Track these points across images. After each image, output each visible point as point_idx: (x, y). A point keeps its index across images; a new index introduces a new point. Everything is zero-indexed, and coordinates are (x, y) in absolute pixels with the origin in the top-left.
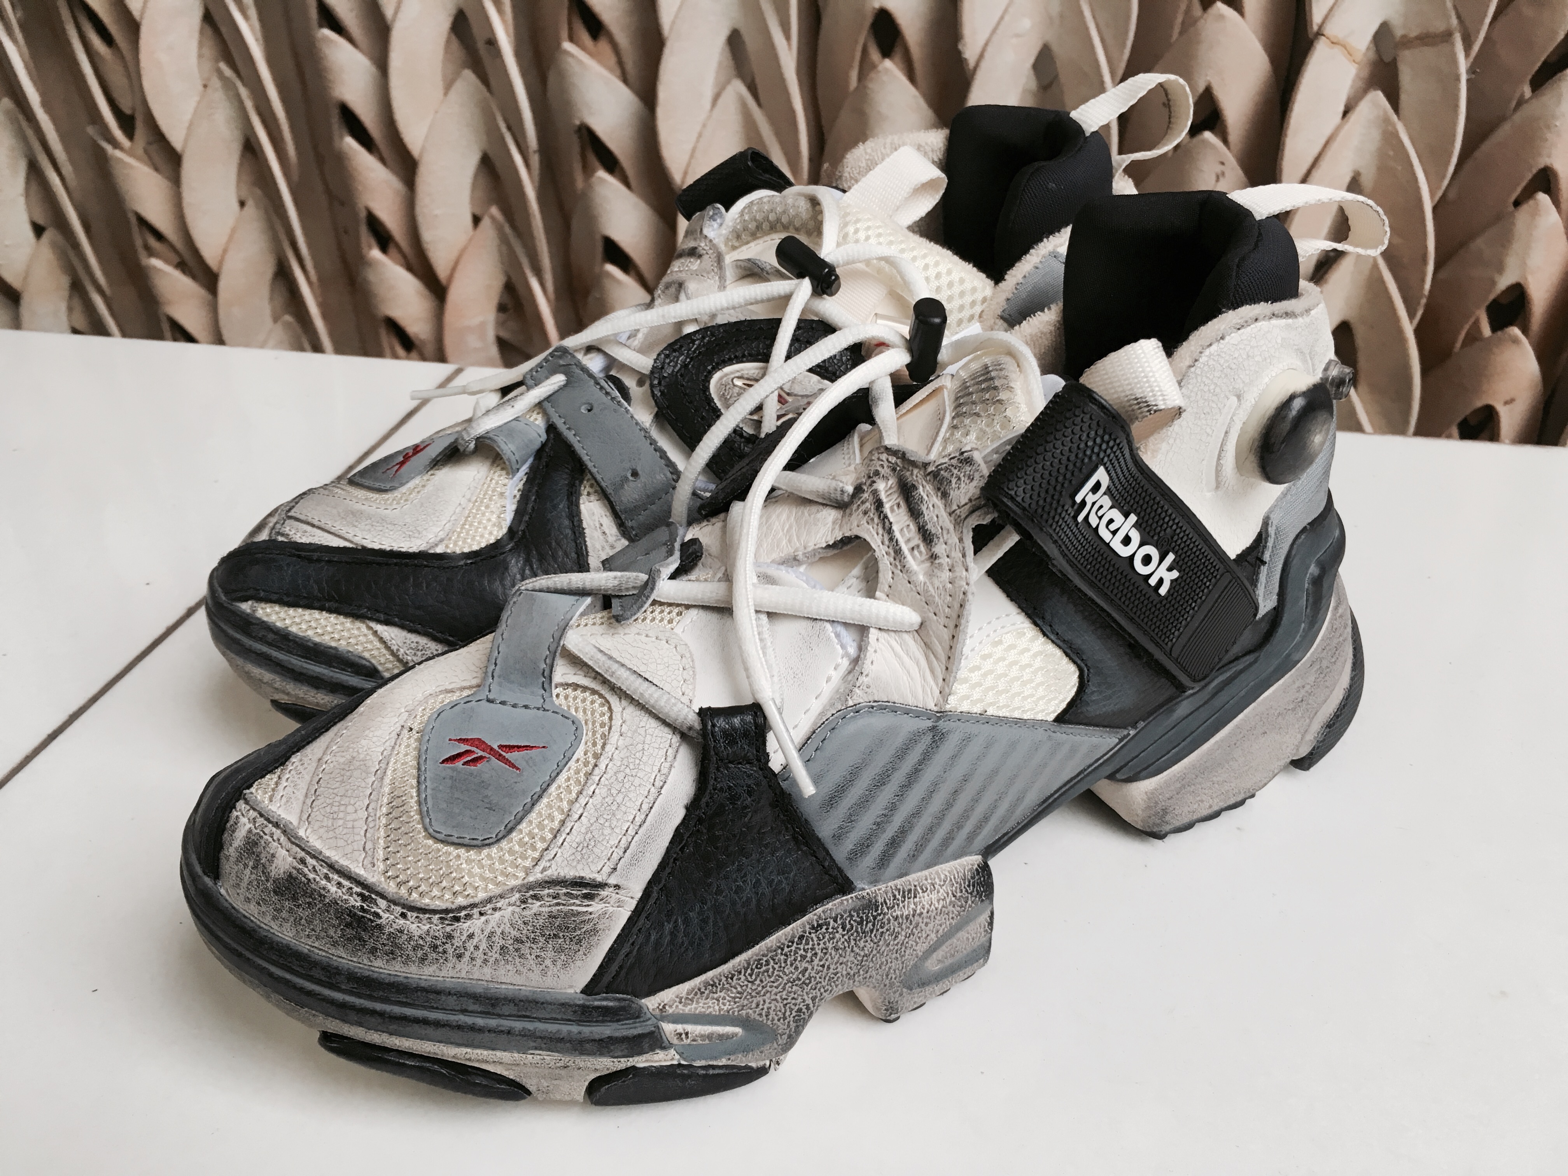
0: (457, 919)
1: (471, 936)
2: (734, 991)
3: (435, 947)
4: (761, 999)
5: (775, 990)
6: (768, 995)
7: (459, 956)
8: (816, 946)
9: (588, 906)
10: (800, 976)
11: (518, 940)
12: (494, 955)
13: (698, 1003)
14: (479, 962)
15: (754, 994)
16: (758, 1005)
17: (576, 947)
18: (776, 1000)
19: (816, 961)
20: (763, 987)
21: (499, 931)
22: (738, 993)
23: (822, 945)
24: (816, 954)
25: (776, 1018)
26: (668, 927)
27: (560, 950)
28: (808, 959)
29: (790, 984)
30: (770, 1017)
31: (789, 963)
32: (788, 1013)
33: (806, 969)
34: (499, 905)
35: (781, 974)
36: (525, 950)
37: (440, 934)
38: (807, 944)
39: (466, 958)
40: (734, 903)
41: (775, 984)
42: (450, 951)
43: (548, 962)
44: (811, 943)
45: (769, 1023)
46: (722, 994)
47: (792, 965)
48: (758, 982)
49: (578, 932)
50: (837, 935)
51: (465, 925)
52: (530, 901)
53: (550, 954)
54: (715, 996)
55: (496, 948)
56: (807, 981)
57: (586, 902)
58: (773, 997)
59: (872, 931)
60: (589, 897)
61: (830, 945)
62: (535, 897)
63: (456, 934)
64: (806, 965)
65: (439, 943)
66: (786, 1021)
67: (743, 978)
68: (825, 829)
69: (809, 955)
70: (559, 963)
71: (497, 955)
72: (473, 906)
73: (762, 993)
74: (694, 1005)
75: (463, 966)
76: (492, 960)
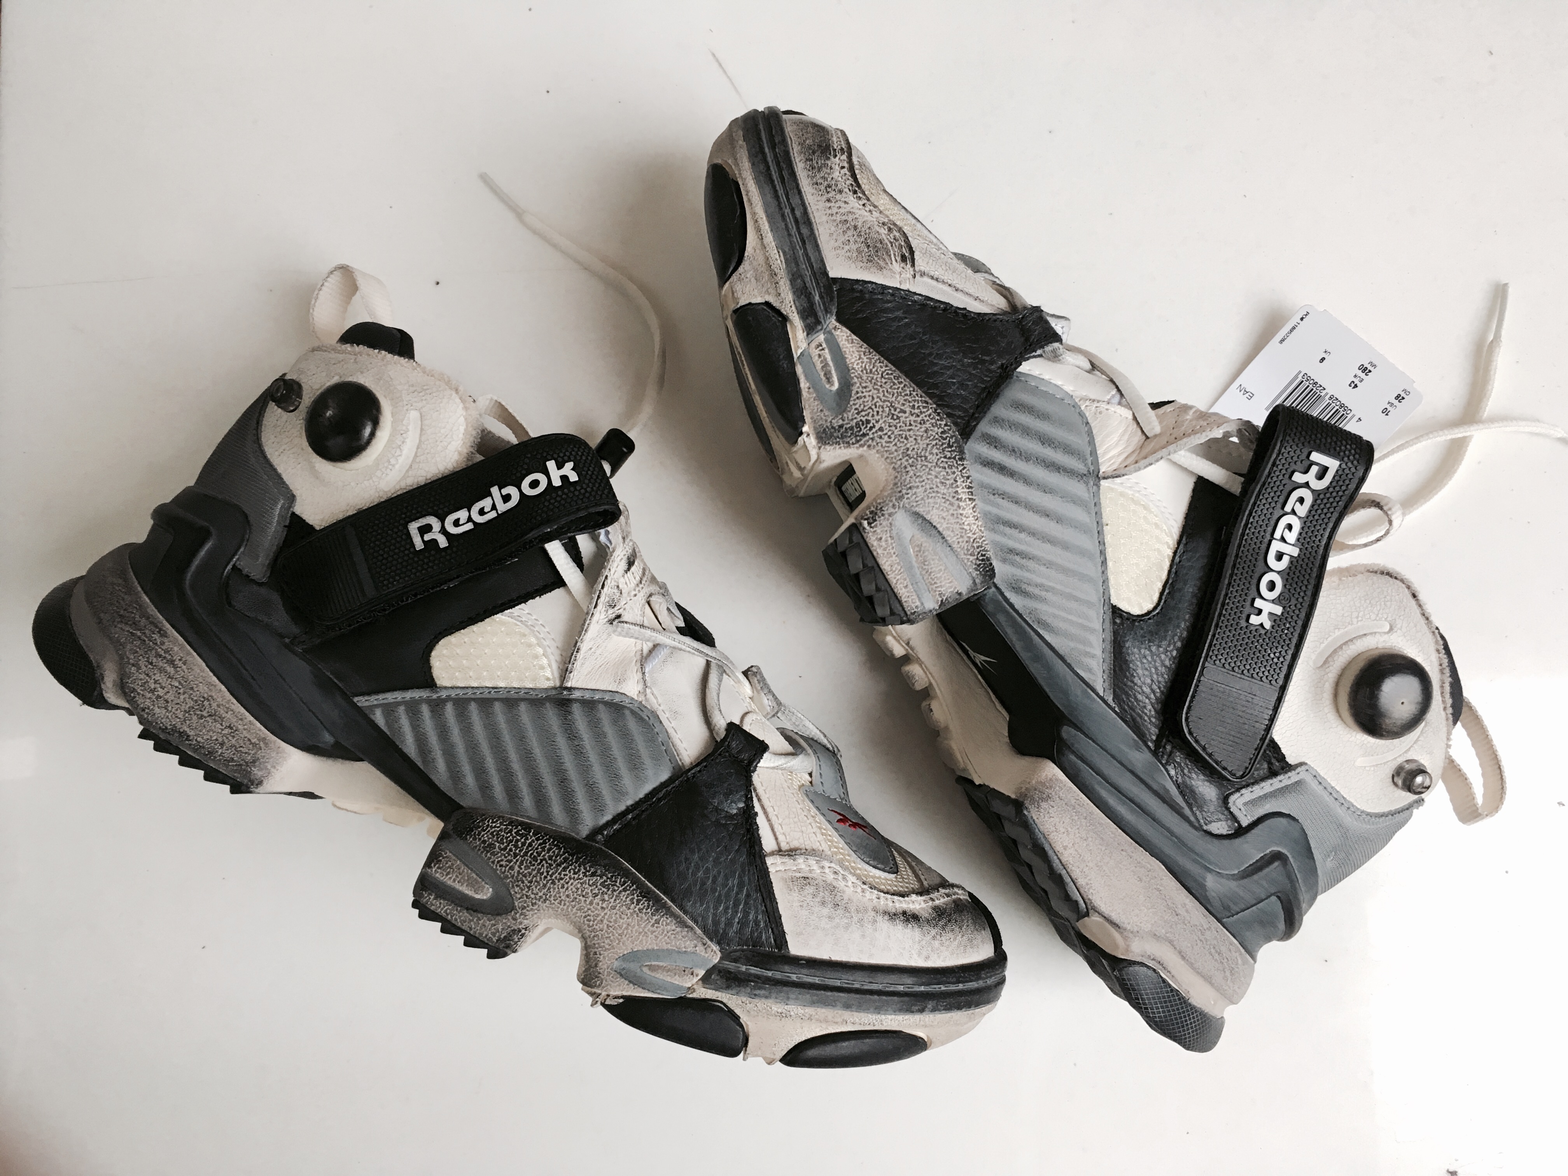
0: (855, 192)
1: (846, 202)
2: (871, 367)
3: (829, 186)
4: (871, 387)
5: (881, 395)
6: (876, 392)
7: (829, 200)
8: (924, 415)
9: (896, 261)
10: (898, 410)
11: (855, 227)
12: (839, 218)
13: (852, 347)
14: (830, 212)
15: (873, 381)
16: (865, 387)
17: (865, 260)
18: (873, 398)
19: (913, 418)
20: (881, 386)
21: (857, 216)
22: (871, 370)
23: (925, 419)
24: (918, 416)
25: (857, 406)
26: (899, 313)
27: (859, 251)
28: (913, 411)
29: (889, 405)
30: (857, 401)
31: (906, 397)
32: (863, 413)
33: (905, 412)
34: (874, 213)
35: (896, 395)
36: (850, 233)
37: (839, 187)
38: (924, 407)
39: (828, 205)
40: (930, 354)
41: (886, 394)
42: (830, 195)
43: (847, 248)
44: (925, 410)
45: (851, 403)
46: (865, 360)
47: (905, 400)
48: (884, 381)
49: (876, 259)
50: (936, 429)
51: (851, 198)
52: (886, 227)
53: (854, 247)
54: (862, 356)
55: (844, 218)
56: (895, 417)
57: (899, 259)
58: (875, 396)
59: (945, 457)
60: (904, 259)
61: (928, 425)
62: (890, 229)
63: (844, 194)
64: (908, 412)
65: (833, 187)
66: (856, 416)
67: (883, 369)
68: (999, 409)
69: (916, 411)
70: (848, 254)
71: (839, 219)
72: (868, 200)
73: (876, 387)
74: (849, 345)
75: (822, 205)
76: (834, 218)
